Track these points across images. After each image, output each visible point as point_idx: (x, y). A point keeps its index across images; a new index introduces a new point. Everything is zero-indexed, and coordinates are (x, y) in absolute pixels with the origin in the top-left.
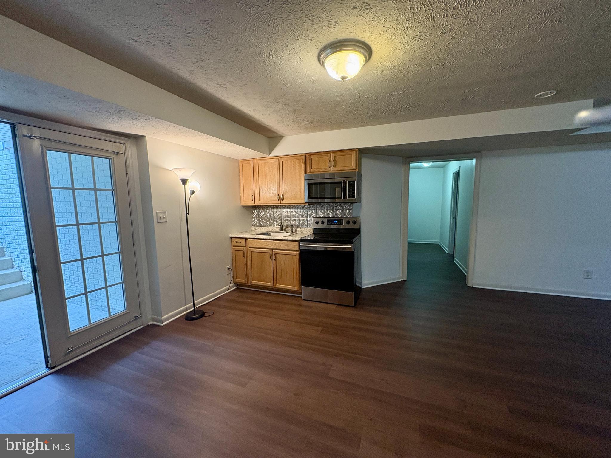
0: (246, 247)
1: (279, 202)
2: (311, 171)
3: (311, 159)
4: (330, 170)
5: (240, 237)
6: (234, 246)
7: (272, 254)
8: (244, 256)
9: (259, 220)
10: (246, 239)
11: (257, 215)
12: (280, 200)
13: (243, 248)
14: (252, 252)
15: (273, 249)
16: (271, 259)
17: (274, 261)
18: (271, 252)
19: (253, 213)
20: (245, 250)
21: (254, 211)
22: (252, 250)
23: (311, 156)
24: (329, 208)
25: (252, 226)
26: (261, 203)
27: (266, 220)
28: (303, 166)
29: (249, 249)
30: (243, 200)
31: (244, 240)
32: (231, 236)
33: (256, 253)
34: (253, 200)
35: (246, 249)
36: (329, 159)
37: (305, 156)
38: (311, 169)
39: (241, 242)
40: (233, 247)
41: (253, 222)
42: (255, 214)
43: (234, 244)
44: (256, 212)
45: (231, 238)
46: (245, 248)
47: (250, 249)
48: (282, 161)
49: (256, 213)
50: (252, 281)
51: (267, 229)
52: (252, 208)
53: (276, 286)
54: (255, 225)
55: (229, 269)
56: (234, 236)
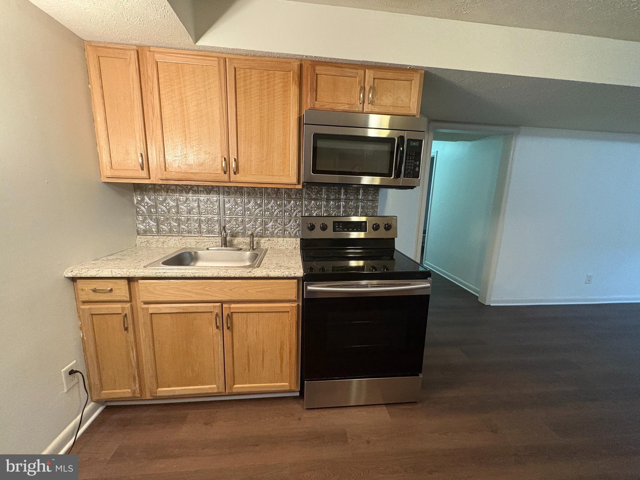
0: (131, 301)
1: (226, 178)
2: (314, 105)
3: (317, 74)
4: (361, 110)
5: (109, 275)
6: (84, 302)
7: (220, 315)
8: (126, 329)
9: (157, 221)
10: (130, 280)
11: (150, 207)
12: (228, 173)
13: (119, 305)
14: (153, 315)
15: (222, 302)
16: (217, 327)
17: (227, 332)
18: (217, 311)
19: (139, 202)
20: (128, 312)
21: (143, 200)
22: (153, 308)
23: (317, 68)
24: (332, 197)
25: (138, 234)
26: (169, 177)
27: (178, 221)
28: (294, 90)
29: (143, 309)
30: (109, 165)
31: (125, 282)
32: (70, 275)
33: (168, 316)
34: (142, 169)
35: (132, 307)
36: (360, 82)
37: (301, 66)
38: (316, 102)
39: (111, 290)
40: (83, 307)
41: (138, 226)
42: (144, 206)
43: (85, 298)
44: (147, 199)
45: (74, 279)
46: (128, 305)
47: (146, 306)
48: (235, 68)
49: (147, 203)
50: (158, 387)
51: (183, 241)
52: (135, 191)
53: (231, 387)
54: (145, 232)
55: (72, 372)
56: (84, 275)
